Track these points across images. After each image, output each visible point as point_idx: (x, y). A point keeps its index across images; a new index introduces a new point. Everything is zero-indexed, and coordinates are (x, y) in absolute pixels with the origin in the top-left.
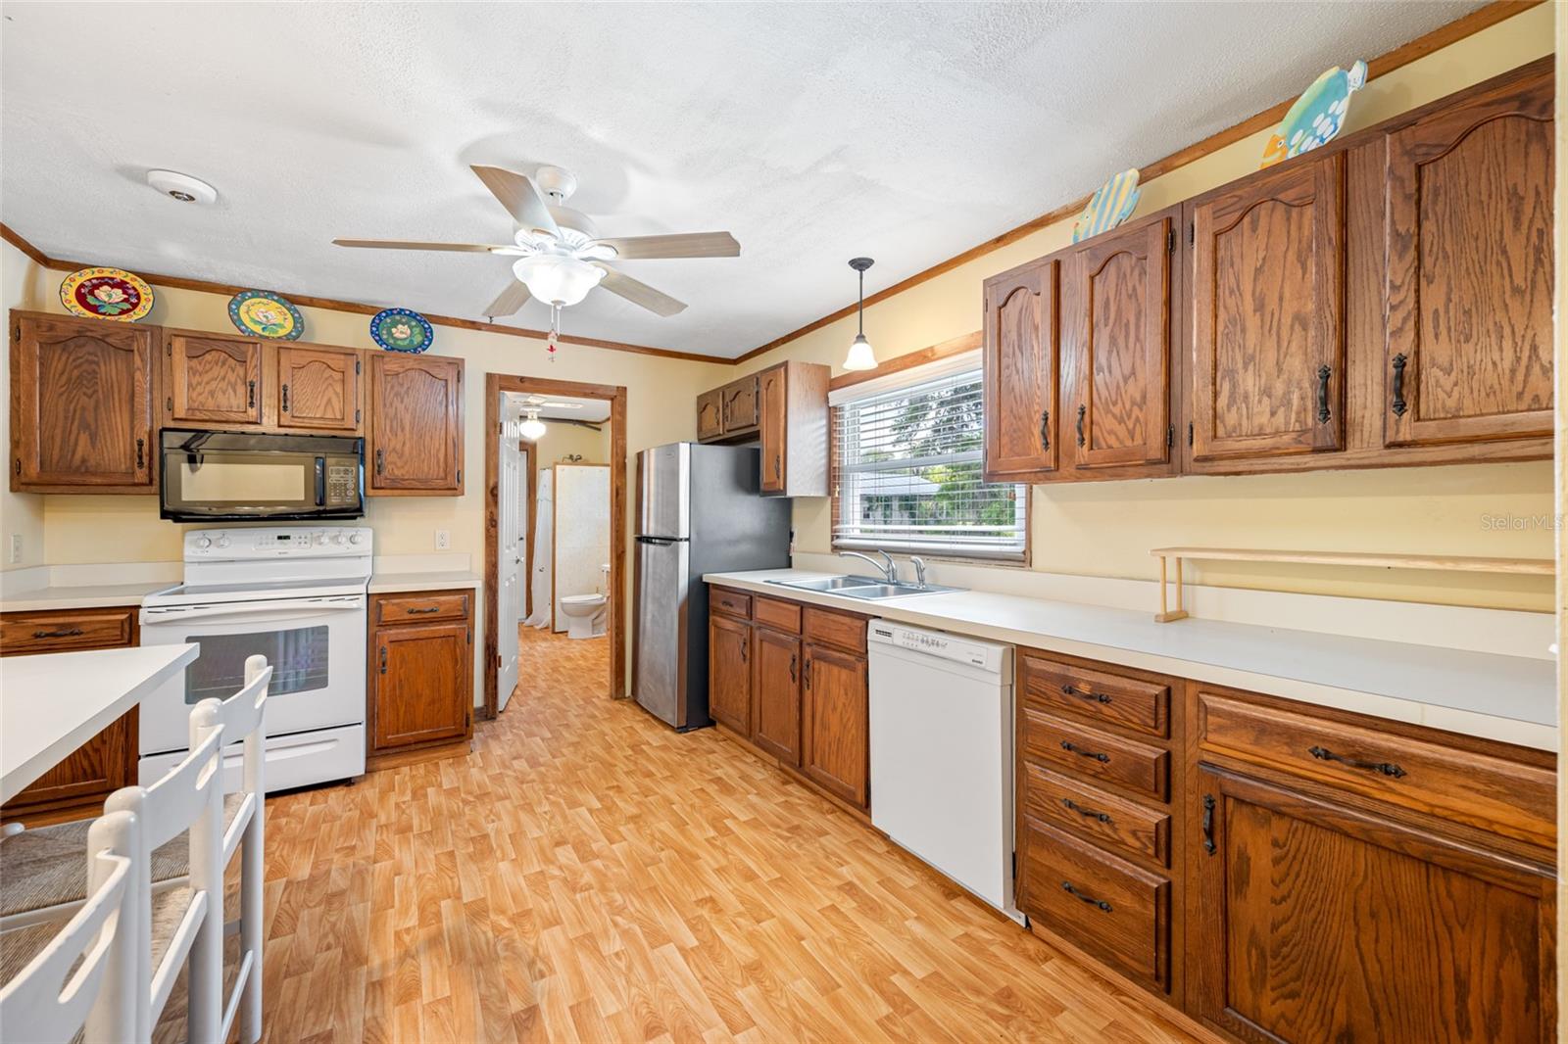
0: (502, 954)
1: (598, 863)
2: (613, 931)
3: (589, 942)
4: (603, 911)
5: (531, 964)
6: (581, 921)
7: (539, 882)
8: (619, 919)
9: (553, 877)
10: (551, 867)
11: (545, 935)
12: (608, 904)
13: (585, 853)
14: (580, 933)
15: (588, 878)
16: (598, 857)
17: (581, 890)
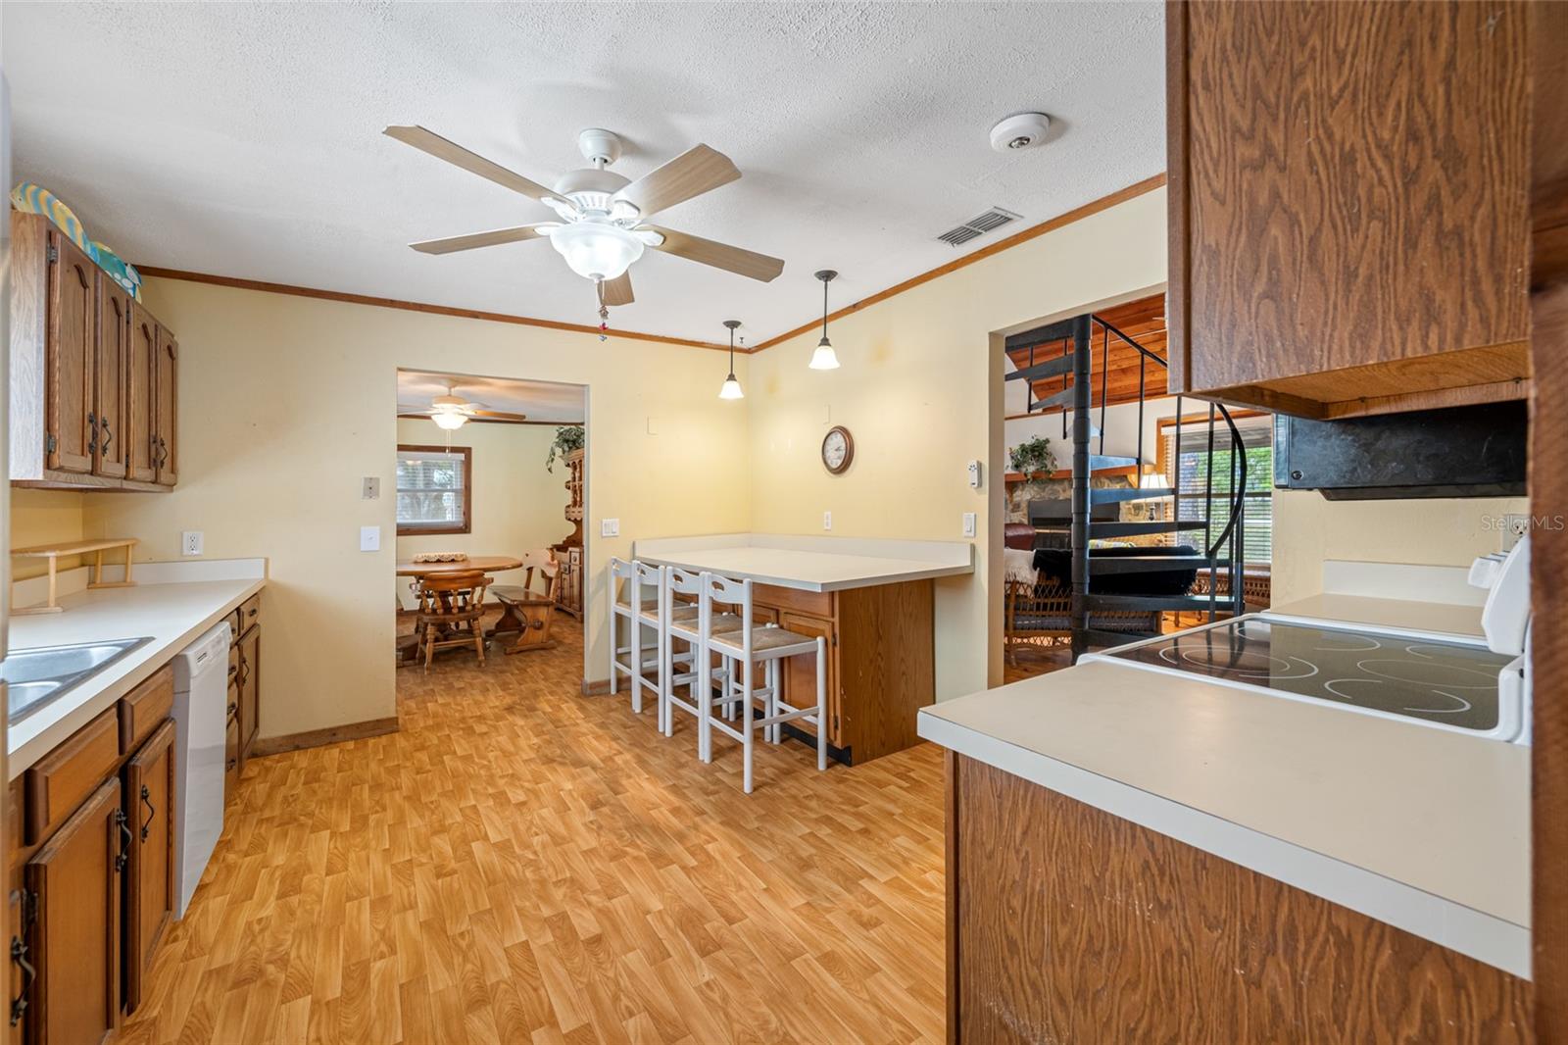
0: (624, 831)
1: (546, 912)
2: (538, 848)
3: (557, 840)
4: (544, 862)
5: (600, 827)
6: (564, 854)
7: (611, 889)
8: (532, 857)
9: (596, 892)
10: (600, 905)
11: (594, 844)
12: (539, 869)
13: (560, 923)
14: (565, 846)
15: (559, 894)
16: (545, 920)
17: (565, 880)
